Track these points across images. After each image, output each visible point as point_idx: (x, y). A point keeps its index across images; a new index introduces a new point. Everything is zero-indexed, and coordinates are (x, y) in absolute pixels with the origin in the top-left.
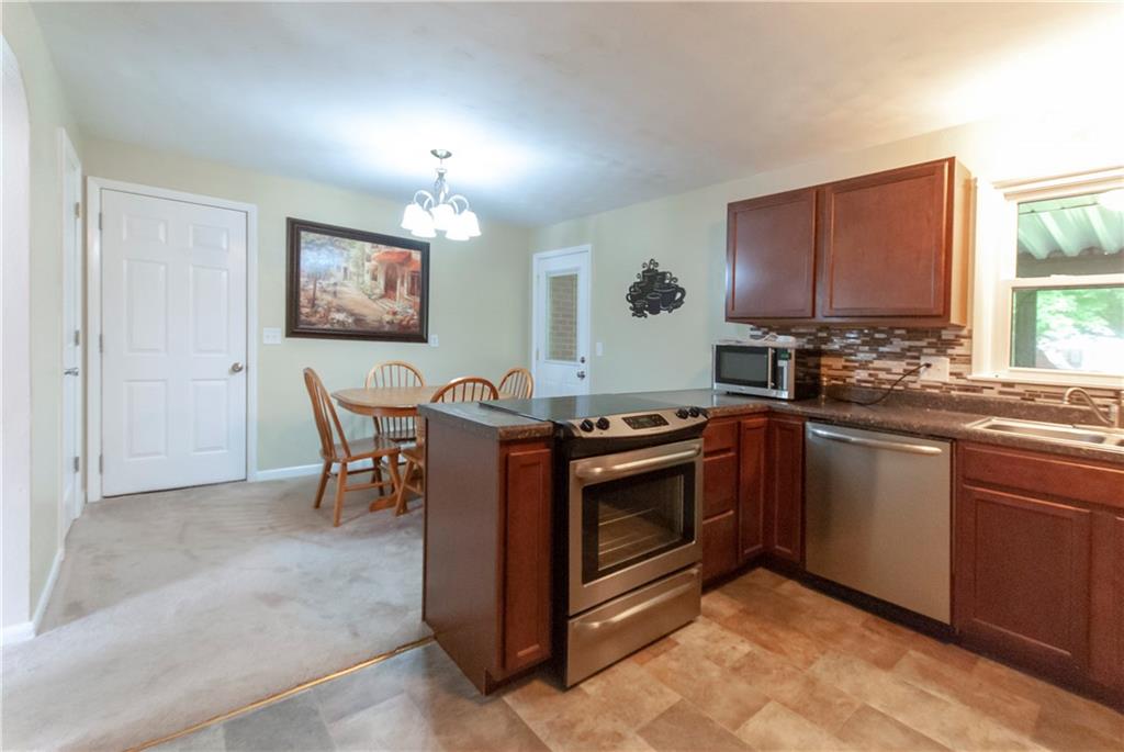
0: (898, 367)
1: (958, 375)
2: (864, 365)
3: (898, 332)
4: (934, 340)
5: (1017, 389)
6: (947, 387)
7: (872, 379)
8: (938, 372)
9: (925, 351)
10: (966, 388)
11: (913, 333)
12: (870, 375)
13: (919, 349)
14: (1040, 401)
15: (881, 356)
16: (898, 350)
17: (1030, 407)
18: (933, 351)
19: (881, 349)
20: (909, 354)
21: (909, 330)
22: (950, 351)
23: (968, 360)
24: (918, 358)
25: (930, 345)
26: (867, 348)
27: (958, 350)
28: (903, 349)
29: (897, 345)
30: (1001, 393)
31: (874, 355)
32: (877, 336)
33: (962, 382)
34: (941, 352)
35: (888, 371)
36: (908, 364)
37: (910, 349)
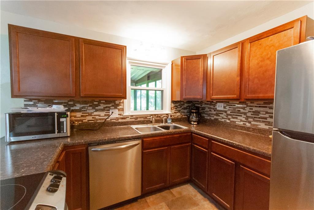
0: (102, 114)
1: (120, 115)
2: (90, 115)
3: (102, 102)
4: (113, 104)
5: (134, 117)
6: (117, 119)
7: (94, 119)
8: (115, 114)
9: (111, 108)
10: (122, 119)
11: (107, 102)
12: (93, 118)
13: (109, 107)
14: (139, 119)
15: (97, 111)
16: (103, 108)
17: (137, 121)
18: (113, 108)
19: (96, 108)
20: (106, 109)
21: (106, 101)
22: (118, 107)
23: (123, 110)
24: (109, 110)
25: (113, 106)
26: (91, 108)
27: (120, 107)
28: (104, 108)
29: (102, 106)
30: (131, 118)
31: (94, 110)
32: (95, 103)
33: (121, 116)
34: (116, 108)
35: (99, 116)
36: (106, 112)
37: (106, 108)
